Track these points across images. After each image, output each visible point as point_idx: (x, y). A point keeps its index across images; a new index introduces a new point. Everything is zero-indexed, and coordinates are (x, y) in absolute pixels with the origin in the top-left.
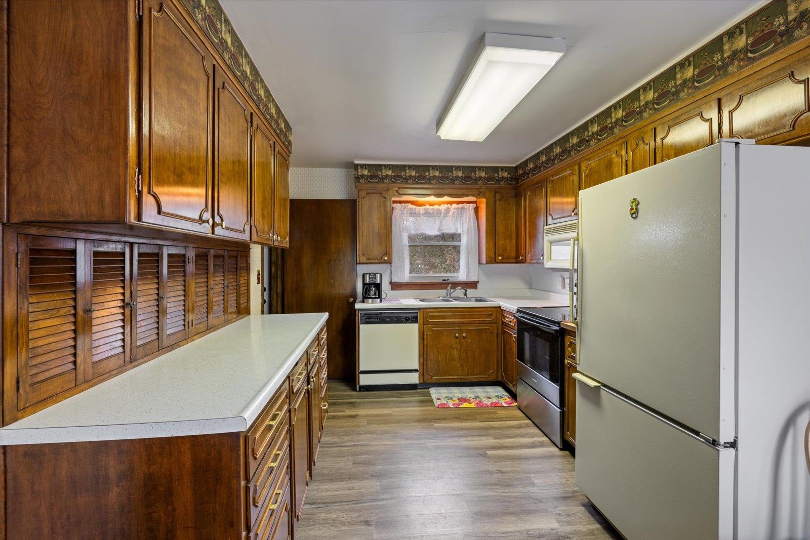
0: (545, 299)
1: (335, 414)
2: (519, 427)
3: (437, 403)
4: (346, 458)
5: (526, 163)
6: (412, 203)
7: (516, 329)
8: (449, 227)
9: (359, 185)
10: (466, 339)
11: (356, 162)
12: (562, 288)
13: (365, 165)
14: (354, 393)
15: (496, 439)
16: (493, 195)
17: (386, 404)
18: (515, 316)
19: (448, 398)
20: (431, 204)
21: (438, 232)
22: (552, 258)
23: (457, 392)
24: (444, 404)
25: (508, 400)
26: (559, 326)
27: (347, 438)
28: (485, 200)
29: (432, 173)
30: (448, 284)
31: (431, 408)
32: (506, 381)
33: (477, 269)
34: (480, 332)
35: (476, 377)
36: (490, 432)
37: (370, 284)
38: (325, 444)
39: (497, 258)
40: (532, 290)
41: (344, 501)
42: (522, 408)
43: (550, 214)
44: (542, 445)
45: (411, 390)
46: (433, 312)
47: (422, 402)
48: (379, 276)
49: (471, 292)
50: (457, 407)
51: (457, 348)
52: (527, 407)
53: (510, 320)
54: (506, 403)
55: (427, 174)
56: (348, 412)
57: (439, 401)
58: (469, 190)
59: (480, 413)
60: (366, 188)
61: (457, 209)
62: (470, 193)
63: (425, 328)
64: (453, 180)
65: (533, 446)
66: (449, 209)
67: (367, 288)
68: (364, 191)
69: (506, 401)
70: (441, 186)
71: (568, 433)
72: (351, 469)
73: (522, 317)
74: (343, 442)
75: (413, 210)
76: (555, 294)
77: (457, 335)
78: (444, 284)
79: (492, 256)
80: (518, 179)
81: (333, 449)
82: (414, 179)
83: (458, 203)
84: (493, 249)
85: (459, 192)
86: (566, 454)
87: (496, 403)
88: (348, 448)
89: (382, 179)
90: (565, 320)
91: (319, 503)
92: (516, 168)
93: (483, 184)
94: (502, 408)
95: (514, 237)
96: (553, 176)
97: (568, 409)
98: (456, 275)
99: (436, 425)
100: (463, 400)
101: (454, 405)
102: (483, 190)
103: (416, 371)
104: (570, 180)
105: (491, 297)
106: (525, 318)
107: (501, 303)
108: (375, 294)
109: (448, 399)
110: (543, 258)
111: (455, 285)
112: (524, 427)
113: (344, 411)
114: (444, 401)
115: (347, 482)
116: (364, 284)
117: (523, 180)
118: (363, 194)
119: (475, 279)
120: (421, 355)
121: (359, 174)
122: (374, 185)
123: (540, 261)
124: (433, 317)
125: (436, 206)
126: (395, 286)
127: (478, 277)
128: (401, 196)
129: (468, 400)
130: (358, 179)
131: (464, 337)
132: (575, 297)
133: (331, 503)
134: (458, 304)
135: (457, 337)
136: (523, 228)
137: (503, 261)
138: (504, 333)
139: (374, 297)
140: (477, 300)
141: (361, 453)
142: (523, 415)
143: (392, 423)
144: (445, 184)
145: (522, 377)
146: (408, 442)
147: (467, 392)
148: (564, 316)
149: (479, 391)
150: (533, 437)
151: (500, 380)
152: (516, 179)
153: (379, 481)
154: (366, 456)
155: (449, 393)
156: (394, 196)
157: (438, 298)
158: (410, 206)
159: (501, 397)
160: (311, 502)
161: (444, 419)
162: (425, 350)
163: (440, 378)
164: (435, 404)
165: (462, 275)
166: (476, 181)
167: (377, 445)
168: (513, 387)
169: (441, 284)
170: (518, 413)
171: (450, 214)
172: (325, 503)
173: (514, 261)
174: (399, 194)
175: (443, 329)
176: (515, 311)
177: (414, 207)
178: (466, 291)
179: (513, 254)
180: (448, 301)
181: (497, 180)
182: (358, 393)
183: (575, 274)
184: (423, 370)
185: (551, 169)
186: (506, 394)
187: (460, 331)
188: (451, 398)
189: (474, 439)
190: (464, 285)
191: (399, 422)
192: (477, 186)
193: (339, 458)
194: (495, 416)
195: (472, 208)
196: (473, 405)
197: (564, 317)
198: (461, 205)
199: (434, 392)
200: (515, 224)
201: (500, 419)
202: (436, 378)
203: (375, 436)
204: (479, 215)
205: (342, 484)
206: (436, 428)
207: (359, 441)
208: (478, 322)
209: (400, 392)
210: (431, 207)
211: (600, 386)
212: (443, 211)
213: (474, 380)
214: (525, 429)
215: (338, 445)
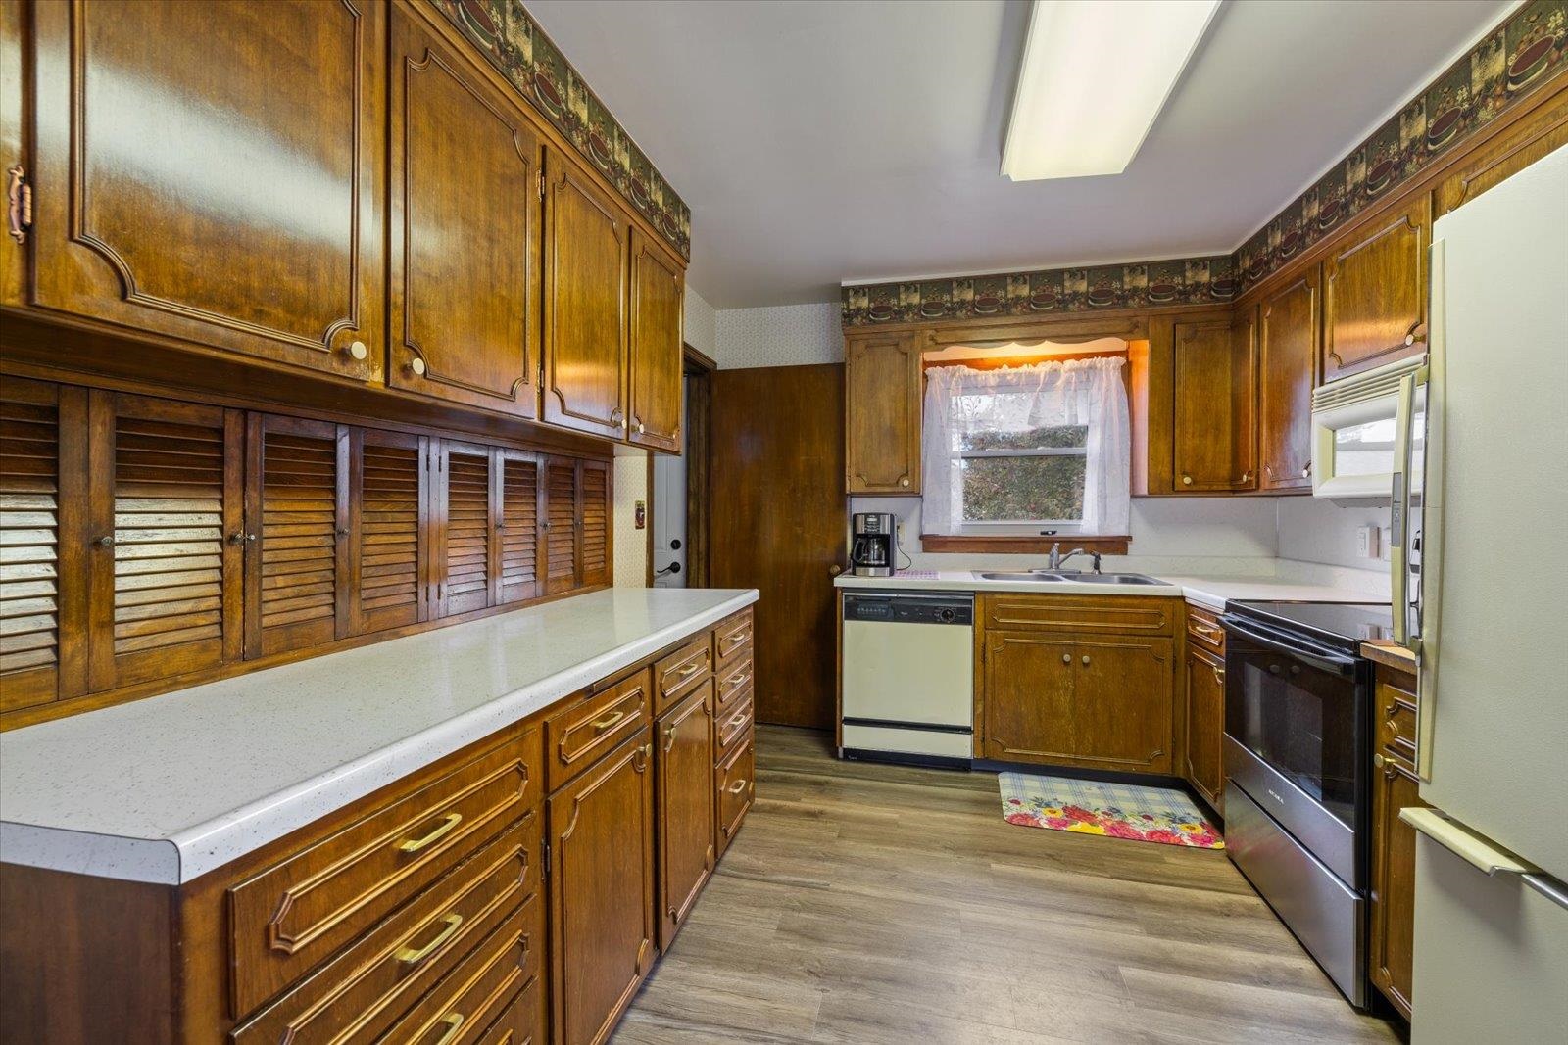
0: (1318, 584)
1: (779, 803)
2: (1227, 912)
3: (1010, 810)
4: (768, 910)
5: (1262, 236)
6: (970, 363)
7: (1224, 654)
8: (1057, 414)
9: (851, 332)
10: (1091, 667)
11: (844, 283)
12: (1371, 555)
13: (862, 287)
14: (832, 762)
15: (1150, 934)
16: (1170, 328)
17: (889, 798)
18: (1218, 622)
19: (1039, 803)
20: (1014, 364)
21: (1029, 424)
22: (1337, 473)
23: (1065, 791)
24: (1025, 817)
25: (1200, 831)
26: (1356, 655)
27: (784, 862)
28: (1147, 341)
29: (1012, 291)
30: (1053, 542)
31: (994, 821)
32: (1197, 781)
33: (1127, 509)
34: (1126, 654)
35: (1116, 760)
36: (1140, 911)
37: (867, 536)
38: (737, 869)
39: (1177, 481)
40: (1280, 561)
41: (725, 1026)
42: (1236, 860)
43: (1332, 355)
44: (1293, 980)
45: (953, 770)
46: (1008, 602)
47: (977, 803)
48: (887, 519)
49: (1109, 562)
50: (1058, 825)
51: (1067, 689)
52: (1254, 857)
53: (1206, 628)
54: (1193, 838)
55: (1000, 293)
56: (809, 803)
57: (1015, 807)
58: (1104, 323)
59: (1119, 855)
60: (866, 336)
61: (1076, 370)
62: (1107, 330)
63: (988, 637)
64: (1064, 303)
65: (1264, 978)
66: (1055, 373)
67: (861, 544)
68: (861, 342)
69: (1193, 832)
70: (1035, 319)
71: (1386, 971)
72: (767, 942)
73: (1239, 624)
74: (773, 871)
75: (972, 379)
76: (1348, 571)
77: (1067, 658)
78: (1043, 541)
79: (1166, 475)
80: (1239, 284)
81: (747, 884)
82: (970, 307)
83: (1078, 357)
84: (1168, 460)
85: (1081, 328)
86: (1378, 1032)
87: (1164, 834)
88: (780, 888)
89: (899, 314)
90: (1379, 637)
91: (672, 1016)
92: (1234, 258)
93: (1143, 306)
94: (1179, 849)
95: (1228, 428)
96: (1343, 249)
97: (1386, 897)
98: (1074, 522)
99: (994, 866)
100: (1075, 813)
101: (1050, 821)
102: (1142, 320)
103: (966, 730)
104: (1399, 245)
105: (1159, 575)
106: (1248, 627)
107: (1185, 588)
108: (879, 559)
109: (1038, 806)
110: (1310, 474)
111: (1069, 544)
112: (1241, 915)
113: (798, 800)
114: (1026, 809)
115: (747, 975)
116: (856, 536)
117: (1253, 283)
118: (860, 347)
119: (1118, 529)
120: (979, 697)
121: (851, 307)
122: (882, 328)
123: (1301, 483)
124: (1008, 613)
125: (1025, 366)
126: (932, 543)
127: (1129, 527)
128: (940, 346)
129: (1089, 814)
130: (848, 317)
131: (1086, 665)
132: (1414, 579)
133: (696, 1022)
134: (1073, 587)
135: (1066, 664)
136: (1252, 404)
137: (1194, 488)
138: (1191, 661)
139: (877, 563)
140: (1124, 580)
141: (803, 904)
142: (1242, 880)
143: (892, 843)
144: (1045, 312)
145: (1238, 777)
146: (918, 898)
147: (1092, 795)
148: (1379, 629)
149: (1123, 796)
150: (1267, 950)
151: (1182, 776)
152: (1235, 285)
153: (823, 991)
154: (812, 916)
155: (1045, 790)
156: (925, 348)
157: (1029, 572)
158: (965, 370)
159: (1182, 821)
160: (658, 1007)
161: (1019, 854)
162: (989, 685)
163: (1026, 752)
164: (1005, 813)
165: (1089, 524)
166: (1123, 299)
167: (844, 892)
168: (1215, 801)
169: (1035, 541)
170: (1227, 871)
171: (1060, 383)
172: (684, 1019)
173: (1228, 488)
174: (937, 343)
175: (1032, 641)
176: (1220, 608)
177: (973, 372)
178: (1098, 558)
179: (1225, 470)
180: (1052, 578)
181: (1180, 293)
182: (840, 763)
183: (1415, 515)
184: (983, 728)
185: (1337, 233)
186: (1196, 813)
187: (1075, 650)
188: (1048, 805)
189: (1088, 923)
190: (1094, 546)
191: (909, 843)
192: (1124, 312)
193: (754, 909)
194: (1159, 868)
195: (1114, 368)
196: (1100, 830)
197: (1378, 633)
198: (1086, 362)
199: (1008, 784)
200: (1229, 398)
201: (1171, 880)
202: (1015, 751)
203: (846, 869)
204: (1134, 382)
205: (735, 978)
206: (994, 876)
207: (809, 875)
208: (1124, 631)
209: (929, 772)
210: (1014, 370)
211: (1519, 874)
212: (1042, 376)
213: (1111, 768)
214: (1244, 921)
215: (761, 877)
